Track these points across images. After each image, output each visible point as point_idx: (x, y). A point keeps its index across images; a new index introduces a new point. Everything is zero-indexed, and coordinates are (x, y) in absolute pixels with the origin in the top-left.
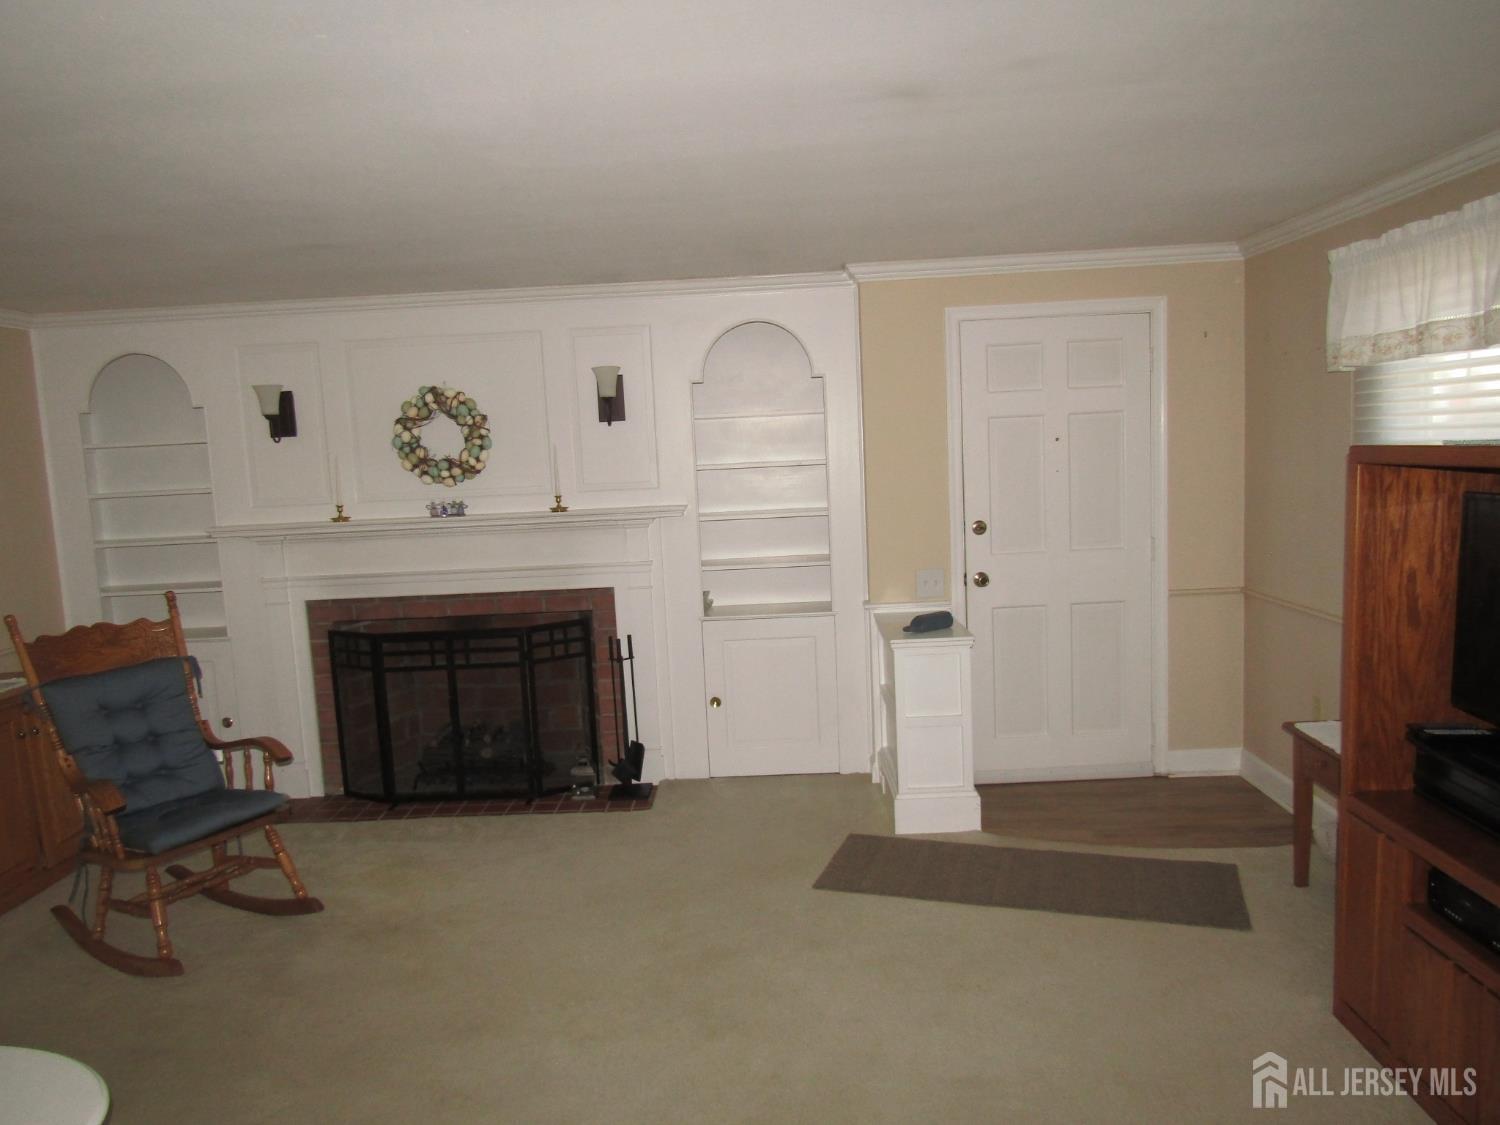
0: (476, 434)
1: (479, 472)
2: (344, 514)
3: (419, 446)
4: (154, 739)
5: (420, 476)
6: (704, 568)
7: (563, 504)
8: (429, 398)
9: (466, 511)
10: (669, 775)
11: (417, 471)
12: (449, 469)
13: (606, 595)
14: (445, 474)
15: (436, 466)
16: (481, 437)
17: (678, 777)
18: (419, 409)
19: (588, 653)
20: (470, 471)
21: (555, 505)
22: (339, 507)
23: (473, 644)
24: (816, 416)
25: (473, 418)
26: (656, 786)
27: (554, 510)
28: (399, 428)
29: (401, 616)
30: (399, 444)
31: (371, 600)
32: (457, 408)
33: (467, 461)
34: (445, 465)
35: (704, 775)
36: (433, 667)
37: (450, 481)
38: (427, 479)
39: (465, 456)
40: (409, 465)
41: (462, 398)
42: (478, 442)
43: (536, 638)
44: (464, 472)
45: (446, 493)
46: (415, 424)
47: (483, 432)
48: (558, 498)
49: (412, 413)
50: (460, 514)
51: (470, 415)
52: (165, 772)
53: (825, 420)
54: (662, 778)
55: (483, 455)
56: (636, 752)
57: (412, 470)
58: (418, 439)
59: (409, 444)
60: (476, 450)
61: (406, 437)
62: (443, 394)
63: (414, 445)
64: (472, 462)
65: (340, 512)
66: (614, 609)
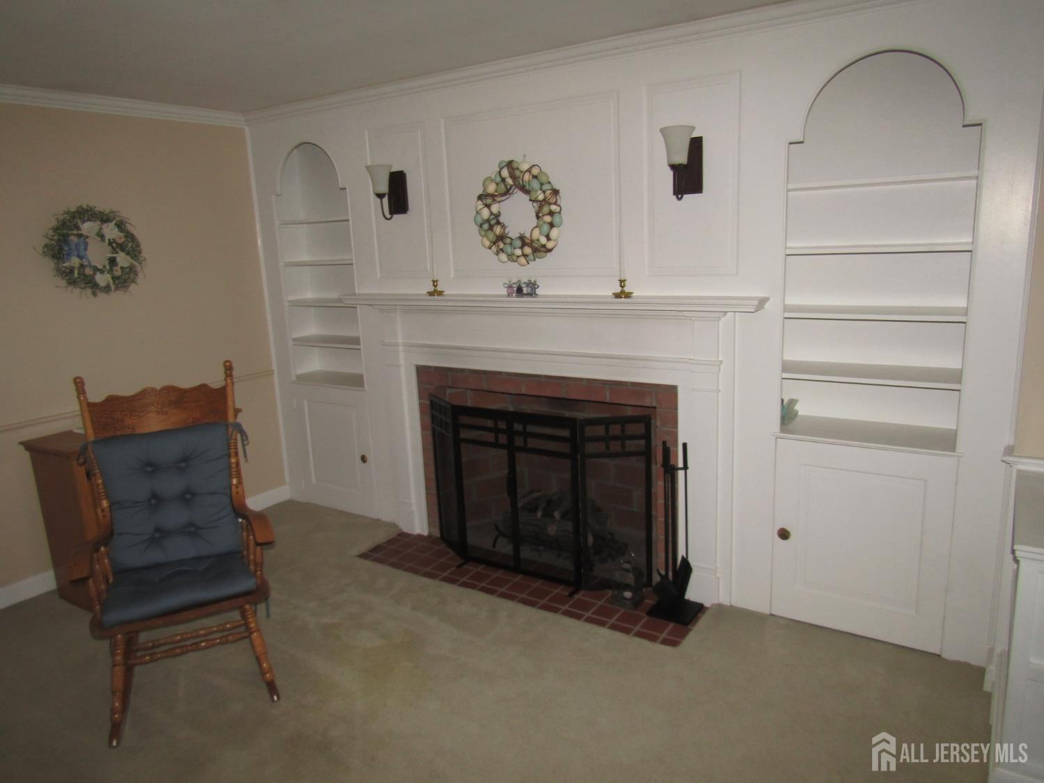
0: (546, 209)
1: (550, 250)
2: (439, 288)
3: (498, 223)
4: (187, 497)
5: (497, 254)
6: (785, 375)
7: (627, 289)
8: (505, 173)
9: (538, 291)
10: (724, 600)
11: (494, 248)
12: (522, 248)
13: (670, 393)
14: (518, 252)
15: (511, 244)
16: (551, 213)
17: (734, 604)
18: (497, 184)
19: (647, 454)
20: (540, 250)
21: (618, 290)
22: (434, 282)
23: (531, 428)
24: (966, 182)
25: (544, 192)
26: (707, 608)
27: (617, 296)
28: (480, 205)
29: (485, 388)
30: (479, 220)
31: (463, 370)
32: (529, 182)
33: (538, 240)
34: (519, 243)
35: (765, 610)
36: (496, 445)
37: (523, 260)
38: (503, 257)
39: (536, 234)
40: (487, 243)
41: (535, 171)
42: (548, 219)
43: (590, 431)
44: (535, 250)
45: (522, 272)
46: (494, 200)
47: (554, 208)
48: (622, 282)
49: (491, 188)
50: (532, 294)
51: (541, 189)
52: (192, 530)
53: (978, 187)
54: (716, 602)
55: (554, 233)
56: (685, 570)
57: (490, 248)
58: (497, 216)
59: (488, 221)
60: (546, 228)
61: (486, 213)
62: (518, 169)
63: (494, 221)
64: (543, 240)
65: (435, 286)
66: (676, 409)
